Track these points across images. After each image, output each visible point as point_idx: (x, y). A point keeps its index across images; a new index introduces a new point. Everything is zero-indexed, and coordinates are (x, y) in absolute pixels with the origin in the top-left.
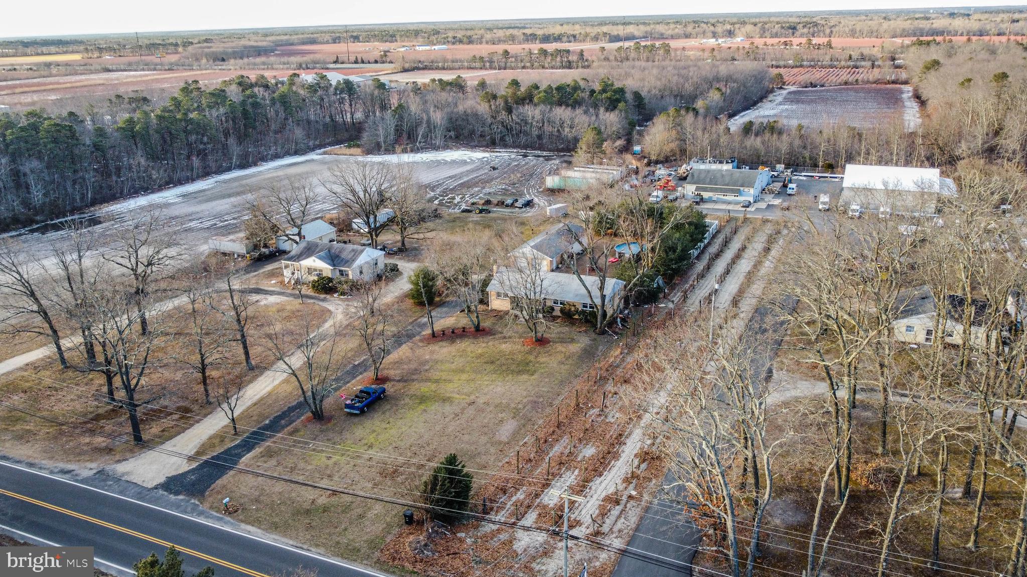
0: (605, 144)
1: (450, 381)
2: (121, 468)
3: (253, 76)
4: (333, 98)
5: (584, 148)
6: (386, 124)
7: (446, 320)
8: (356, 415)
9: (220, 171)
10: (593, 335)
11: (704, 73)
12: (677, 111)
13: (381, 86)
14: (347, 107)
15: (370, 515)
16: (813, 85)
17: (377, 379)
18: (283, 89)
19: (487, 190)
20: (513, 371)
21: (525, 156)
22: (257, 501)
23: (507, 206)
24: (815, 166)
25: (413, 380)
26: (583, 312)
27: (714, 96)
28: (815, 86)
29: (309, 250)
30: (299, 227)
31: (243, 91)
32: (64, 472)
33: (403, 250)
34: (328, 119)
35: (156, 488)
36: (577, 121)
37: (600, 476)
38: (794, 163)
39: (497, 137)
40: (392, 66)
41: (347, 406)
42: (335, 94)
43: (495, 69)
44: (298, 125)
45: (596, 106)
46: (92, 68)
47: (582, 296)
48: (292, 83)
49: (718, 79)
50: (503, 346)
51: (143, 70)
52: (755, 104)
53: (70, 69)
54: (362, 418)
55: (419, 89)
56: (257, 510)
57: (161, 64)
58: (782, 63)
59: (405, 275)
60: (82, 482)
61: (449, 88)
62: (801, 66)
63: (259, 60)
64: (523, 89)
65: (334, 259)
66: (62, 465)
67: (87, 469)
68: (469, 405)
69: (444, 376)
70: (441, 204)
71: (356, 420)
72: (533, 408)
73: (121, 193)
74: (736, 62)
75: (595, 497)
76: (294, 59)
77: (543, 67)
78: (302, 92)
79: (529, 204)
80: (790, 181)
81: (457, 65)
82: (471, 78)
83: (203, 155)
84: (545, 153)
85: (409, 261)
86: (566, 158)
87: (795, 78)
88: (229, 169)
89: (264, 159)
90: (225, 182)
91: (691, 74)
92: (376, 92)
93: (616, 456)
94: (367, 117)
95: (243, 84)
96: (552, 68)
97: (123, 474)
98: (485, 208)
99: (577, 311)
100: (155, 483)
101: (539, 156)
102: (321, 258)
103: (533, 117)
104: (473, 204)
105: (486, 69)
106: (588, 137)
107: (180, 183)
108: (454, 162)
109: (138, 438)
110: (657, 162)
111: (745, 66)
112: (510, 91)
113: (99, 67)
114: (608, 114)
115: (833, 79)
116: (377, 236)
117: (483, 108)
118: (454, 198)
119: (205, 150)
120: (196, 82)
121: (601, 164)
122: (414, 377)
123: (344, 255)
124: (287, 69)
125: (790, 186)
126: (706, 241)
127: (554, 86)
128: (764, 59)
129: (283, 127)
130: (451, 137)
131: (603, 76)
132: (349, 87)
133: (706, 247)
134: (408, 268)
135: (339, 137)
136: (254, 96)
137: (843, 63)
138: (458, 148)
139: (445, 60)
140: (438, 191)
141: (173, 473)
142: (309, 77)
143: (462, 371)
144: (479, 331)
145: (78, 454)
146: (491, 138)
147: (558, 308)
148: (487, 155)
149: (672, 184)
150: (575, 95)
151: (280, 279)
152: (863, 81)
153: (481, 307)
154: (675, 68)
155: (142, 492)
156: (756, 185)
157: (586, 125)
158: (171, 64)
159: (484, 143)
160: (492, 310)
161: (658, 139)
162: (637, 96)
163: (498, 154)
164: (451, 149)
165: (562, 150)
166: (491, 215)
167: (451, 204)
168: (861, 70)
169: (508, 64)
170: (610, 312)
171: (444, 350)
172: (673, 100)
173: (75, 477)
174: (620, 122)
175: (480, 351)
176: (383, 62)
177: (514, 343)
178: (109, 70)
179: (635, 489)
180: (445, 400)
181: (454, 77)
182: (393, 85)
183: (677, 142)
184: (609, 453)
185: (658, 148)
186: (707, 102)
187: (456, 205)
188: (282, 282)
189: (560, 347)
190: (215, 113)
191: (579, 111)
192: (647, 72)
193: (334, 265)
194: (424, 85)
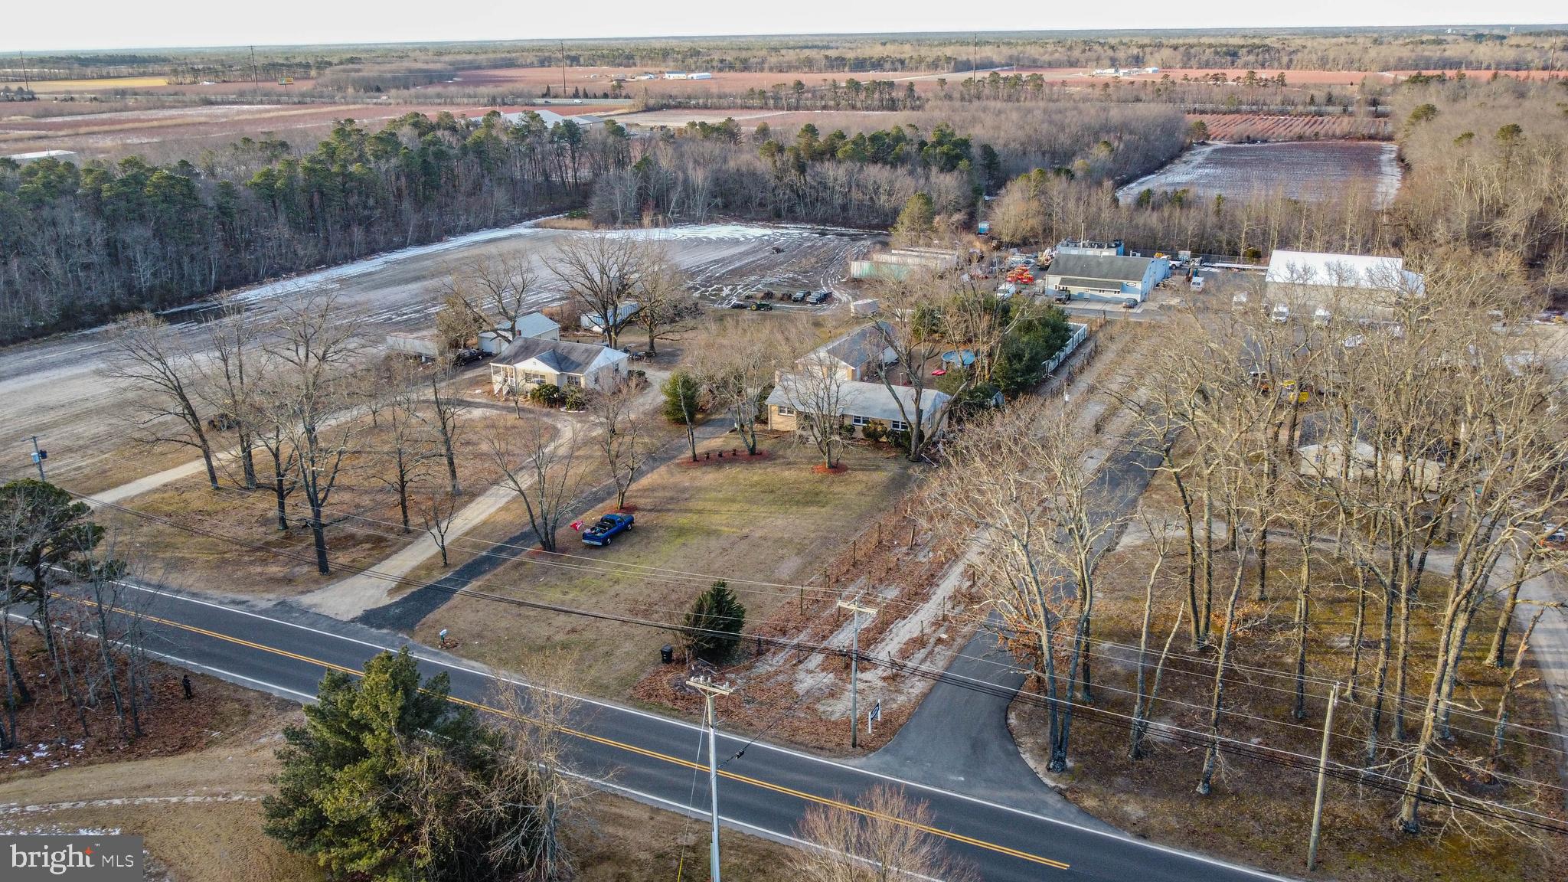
0: (937, 219)
1: (717, 512)
2: (307, 600)
3: (432, 114)
4: (549, 147)
5: (907, 222)
6: (624, 185)
7: (712, 441)
8: (596, 547)
9: (390, 248)
10: (905, 462)
11: (1086, 120)
12: (1042, 173)
13: (618, 131)
14: (568, 161)
15: (618, 652)
16: (1250, 140)
17: (622, 508)
18: (477, 134)
19: (769, 280)
20: (798, 502)
21: (823, 234)
22: (480, 636)
23: (796, 301)
24: (1234, 254)
25: (669, 510)
26: (893, 434)
27: (1100, 153)
28: (1254, 142)
29: (527, 350)
30: (513, 319)
31: (420, 135)
32: (234, 602)
33: (651, 355)
34: (540, 179)
35: (353, 621)
36: (898, 185)
37: (905, 618)
38: (1206, 251)
39: (785, 206)
40: (630, 102)
41: (585, 536)
42: (552, 142)
43: (782, 109)
44: (499, 184)
45: (926, 165)
46: (186, 98)
47: (892, 411)
48: (490, 126)
49: (1106, 128)
50: (787, 473)
51: (261, 103)
52: (1161, 166)
53: (153, 99)
54: (605, 551)
55: (672, 136)
56: (480, 645)
57: (288, 95)
58: (1209, 107)
59: (656, 386)
60: (260, 613)
61: (715, 135)
62: (1238, 112)
63: (432, 90)
64: (821, 139)
65: (561, 361)
66: (231, 596)
67: (265, 600)
68: (741, 539)
69: (709, 506)
70: (702, 297)
71: (598, 552)
72: (823, 544)
73: (256, 275)
74: (1140, 105)
75: (896, 640)
76: (486, 90)
77: (854, 108)
78: (504, 138)
79: (825, 298)
80: (1196, 274)
81: (724, 102)
82: (748, 121)
83: (367, 223)
84: (851, 231)
85: (661, 369)
86: (881, 238)
87: (1224, 129)
88: (403, 246)
89: (452, 232)
90: (398, 262)
91: (1067, 121)
92: (610, 140)
93: (926, 598)
94: (596, 175)
95: (421, 126)
96: (867, 109)
97: (311, 606)
98: (764, 304)
99: (885, 432)
100: (351, 616)
101: (842, 235)
102: (543, 360)
103: (836, 180)
104: (748, 297)
105: (769, 109)
106: (913, 207)
107: (335, 262)
108: (721, 242)
109: (324, 568)
110: (1012, 245)
111: (1152, 110)
112: (803, 141)
113: (196, 98)
114: (942, 176)
115: (1281, 130)
116: (617, 334)
117: (764, 164)
118: (721, 290)
119: (369, 217)
120: (351, 121)
121: (928, 245)
122: (670, 507)
123: (574, 357)
124: (475, 104)
125: (1195, 279)
126: (1068, 350)
127: (867, 136)
128: (1183, 101)
129: (477, 187)
130: (717, 206)
131: (940, 122)
132: (572, 132)
133: (1068, 358)
134: (659, 377)
135: (557, 204)
136: (436, 142)
137: (1300, 108)
138: (727, 222)
139: (708, 95)
140: (699, 280)
141: (371, 606)
142: (514, 117)
143: (733, 501)
144: (754, 455)
145: (250, 583)
146: (775, 208)
147: (859, 427)
148: (768, 231)
149: (1029, 274)
150: (897, 149)
151: (487, 388)
152: (1326, 135)
153: (757, 427)
154: (1045, 111)
155: (336, 625)
156: (1145, 278)
157: (912, 190)
158: (303, 95)
159: (765, 215)
160: (773, 431)
161: (1013, 213)
162: (988, 151)
163: (784, 231)
164: (717, 222)
165: (877, 227)
166: (773, 312)
167: (717, 297)
168: (1326, 119)
169: (802, 102)
170: (927, 434)
171: (708, 477)
172: (1039, 158)
173: (251, 608)
174: (960, 188)
175: (756, 478)
176: (616, 97)
177: (801, 469)
178: (211, 103)
179: (946, 632)
180: (710, 533)
181: (723, 120)
182: (633, 131)
183: (1041, 217)
184: (916, 594)
185: (1012, 225)
186: (1088, 162)
187: (724, 299)
188: (491, 392)
189: (860, 476)
190: (383, 165)
191: (901, 171)
192: (1003, 116)
193: (561, 370)
194: (680, 130)
